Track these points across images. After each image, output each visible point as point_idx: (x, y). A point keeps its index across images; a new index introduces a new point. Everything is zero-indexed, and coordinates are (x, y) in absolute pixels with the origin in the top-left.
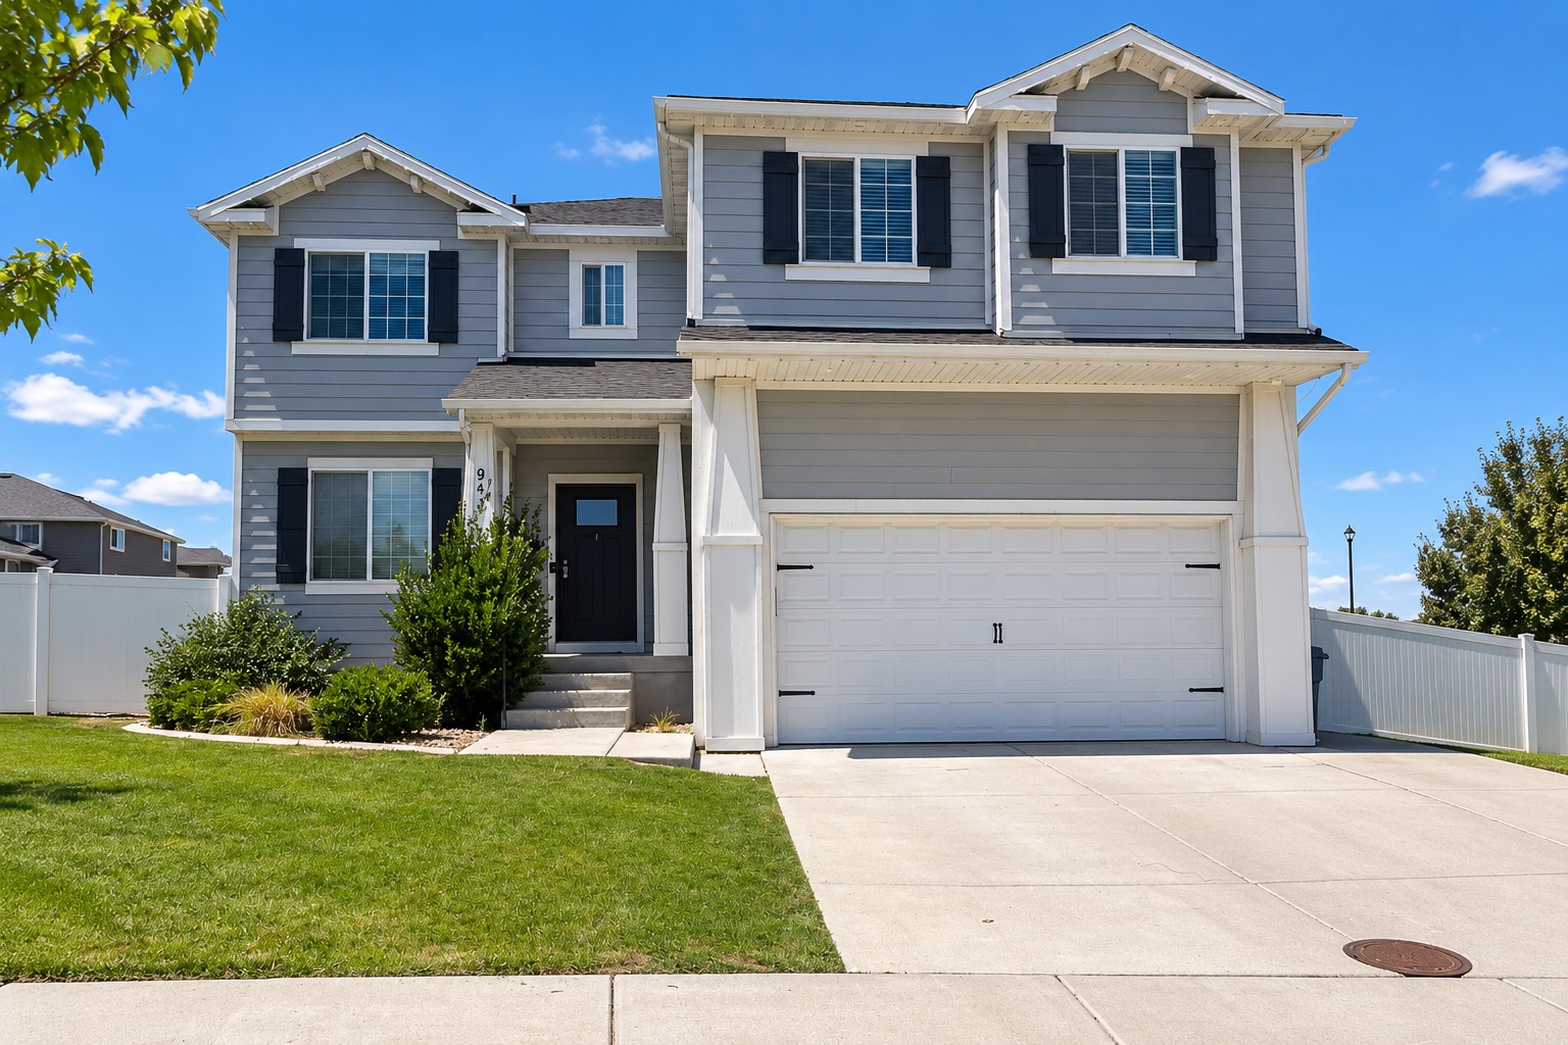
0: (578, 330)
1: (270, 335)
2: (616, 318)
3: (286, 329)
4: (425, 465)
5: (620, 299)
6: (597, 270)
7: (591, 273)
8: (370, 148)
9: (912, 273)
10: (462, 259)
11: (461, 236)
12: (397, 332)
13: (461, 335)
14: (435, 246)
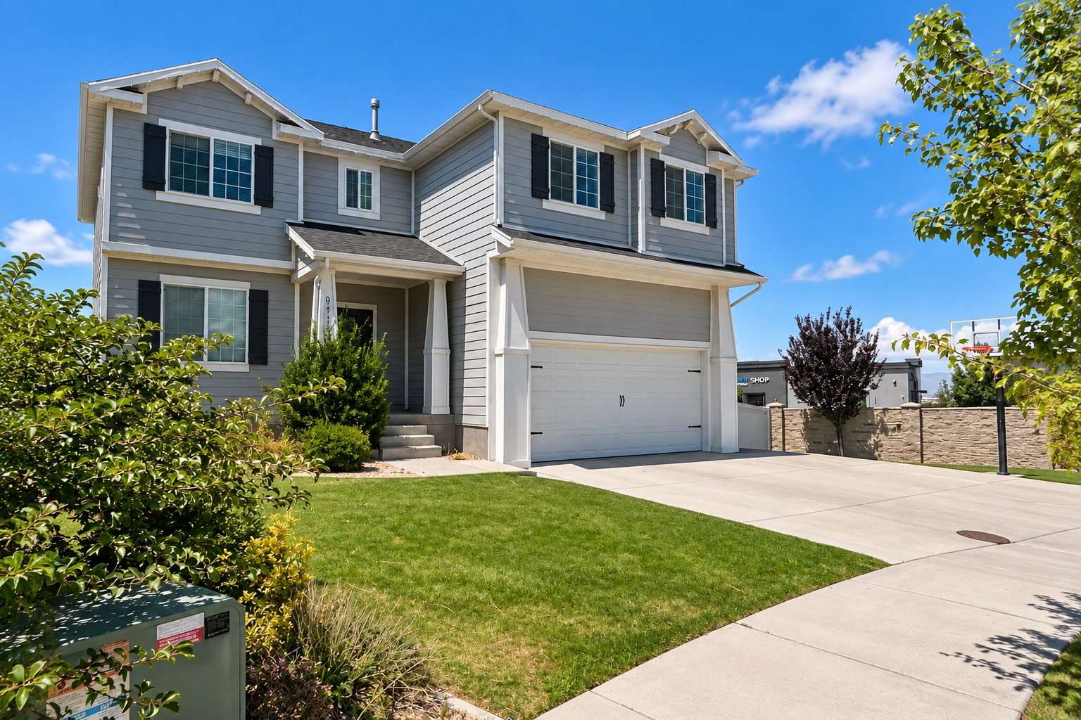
0: (344, 210)
1: (140, 184)
2: (367, 205)
3: (153, 181)
4: (246, 287)
5: (370, 194)
6: (356, 173)
7: (352, 174)
8: (221, 69)
9: (597, 213)
10: (276, 153)
11: (274, 137)
12: (233, 195)
13: (275, 203)
14: (259, 142)
